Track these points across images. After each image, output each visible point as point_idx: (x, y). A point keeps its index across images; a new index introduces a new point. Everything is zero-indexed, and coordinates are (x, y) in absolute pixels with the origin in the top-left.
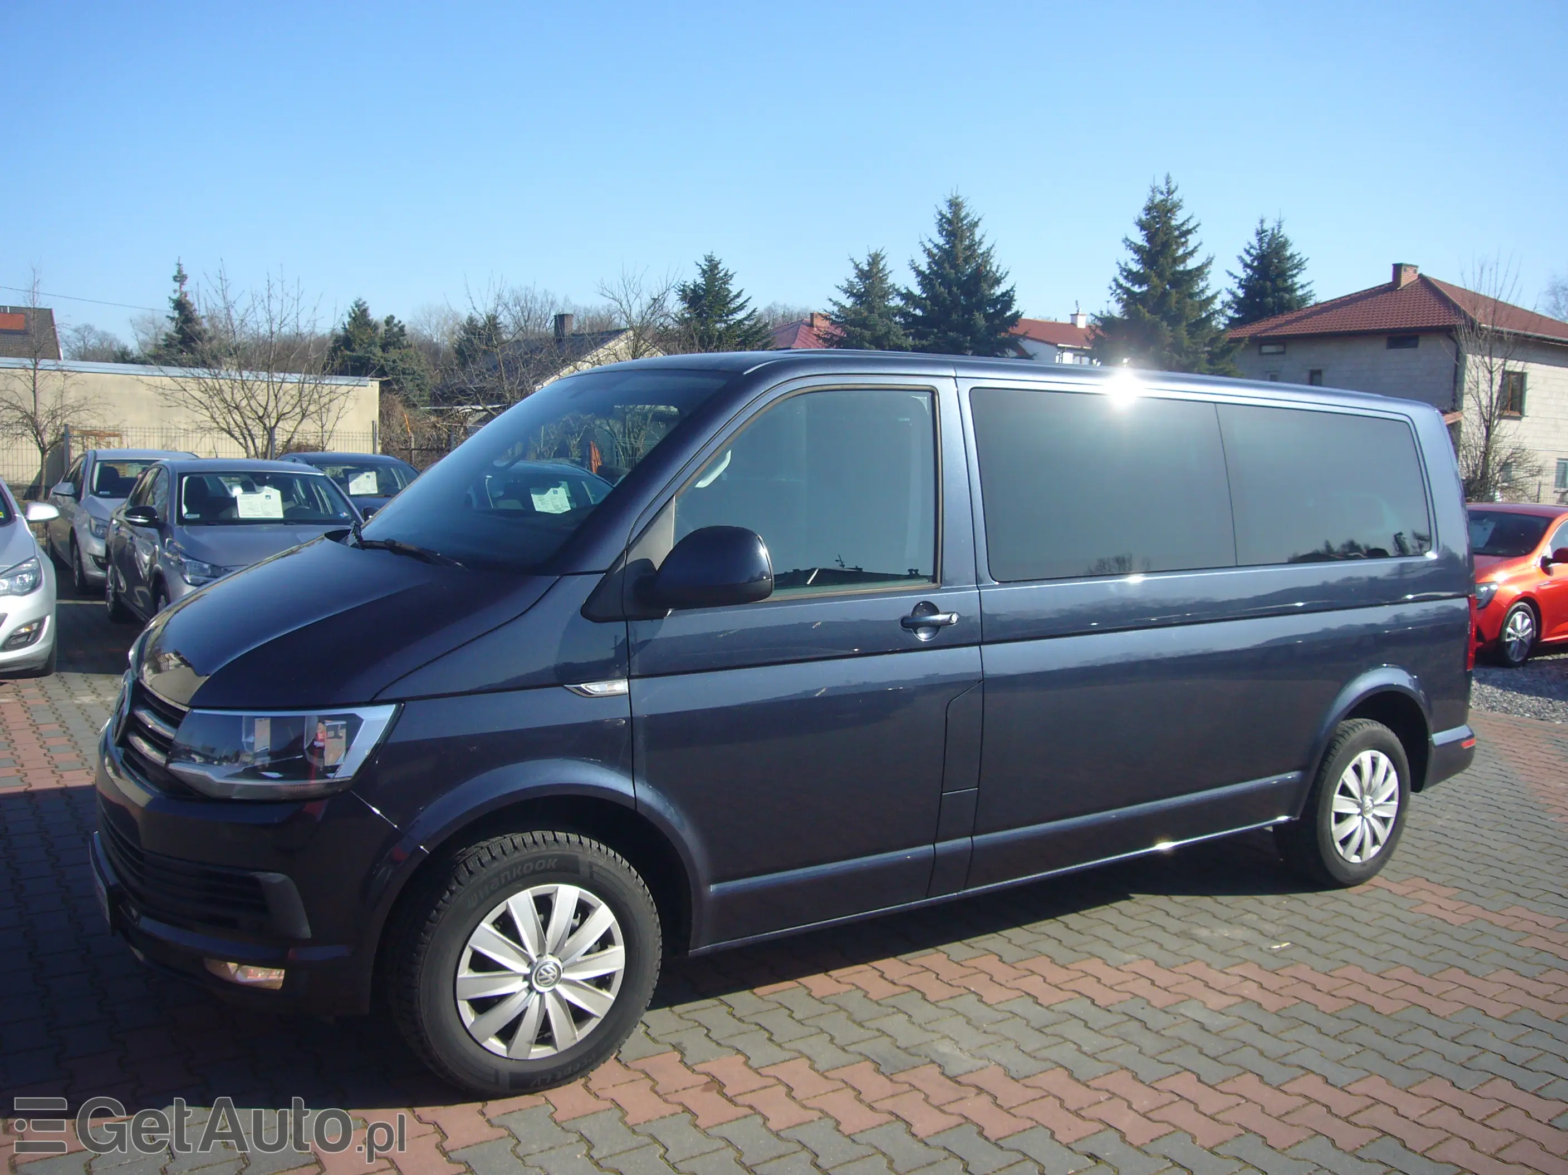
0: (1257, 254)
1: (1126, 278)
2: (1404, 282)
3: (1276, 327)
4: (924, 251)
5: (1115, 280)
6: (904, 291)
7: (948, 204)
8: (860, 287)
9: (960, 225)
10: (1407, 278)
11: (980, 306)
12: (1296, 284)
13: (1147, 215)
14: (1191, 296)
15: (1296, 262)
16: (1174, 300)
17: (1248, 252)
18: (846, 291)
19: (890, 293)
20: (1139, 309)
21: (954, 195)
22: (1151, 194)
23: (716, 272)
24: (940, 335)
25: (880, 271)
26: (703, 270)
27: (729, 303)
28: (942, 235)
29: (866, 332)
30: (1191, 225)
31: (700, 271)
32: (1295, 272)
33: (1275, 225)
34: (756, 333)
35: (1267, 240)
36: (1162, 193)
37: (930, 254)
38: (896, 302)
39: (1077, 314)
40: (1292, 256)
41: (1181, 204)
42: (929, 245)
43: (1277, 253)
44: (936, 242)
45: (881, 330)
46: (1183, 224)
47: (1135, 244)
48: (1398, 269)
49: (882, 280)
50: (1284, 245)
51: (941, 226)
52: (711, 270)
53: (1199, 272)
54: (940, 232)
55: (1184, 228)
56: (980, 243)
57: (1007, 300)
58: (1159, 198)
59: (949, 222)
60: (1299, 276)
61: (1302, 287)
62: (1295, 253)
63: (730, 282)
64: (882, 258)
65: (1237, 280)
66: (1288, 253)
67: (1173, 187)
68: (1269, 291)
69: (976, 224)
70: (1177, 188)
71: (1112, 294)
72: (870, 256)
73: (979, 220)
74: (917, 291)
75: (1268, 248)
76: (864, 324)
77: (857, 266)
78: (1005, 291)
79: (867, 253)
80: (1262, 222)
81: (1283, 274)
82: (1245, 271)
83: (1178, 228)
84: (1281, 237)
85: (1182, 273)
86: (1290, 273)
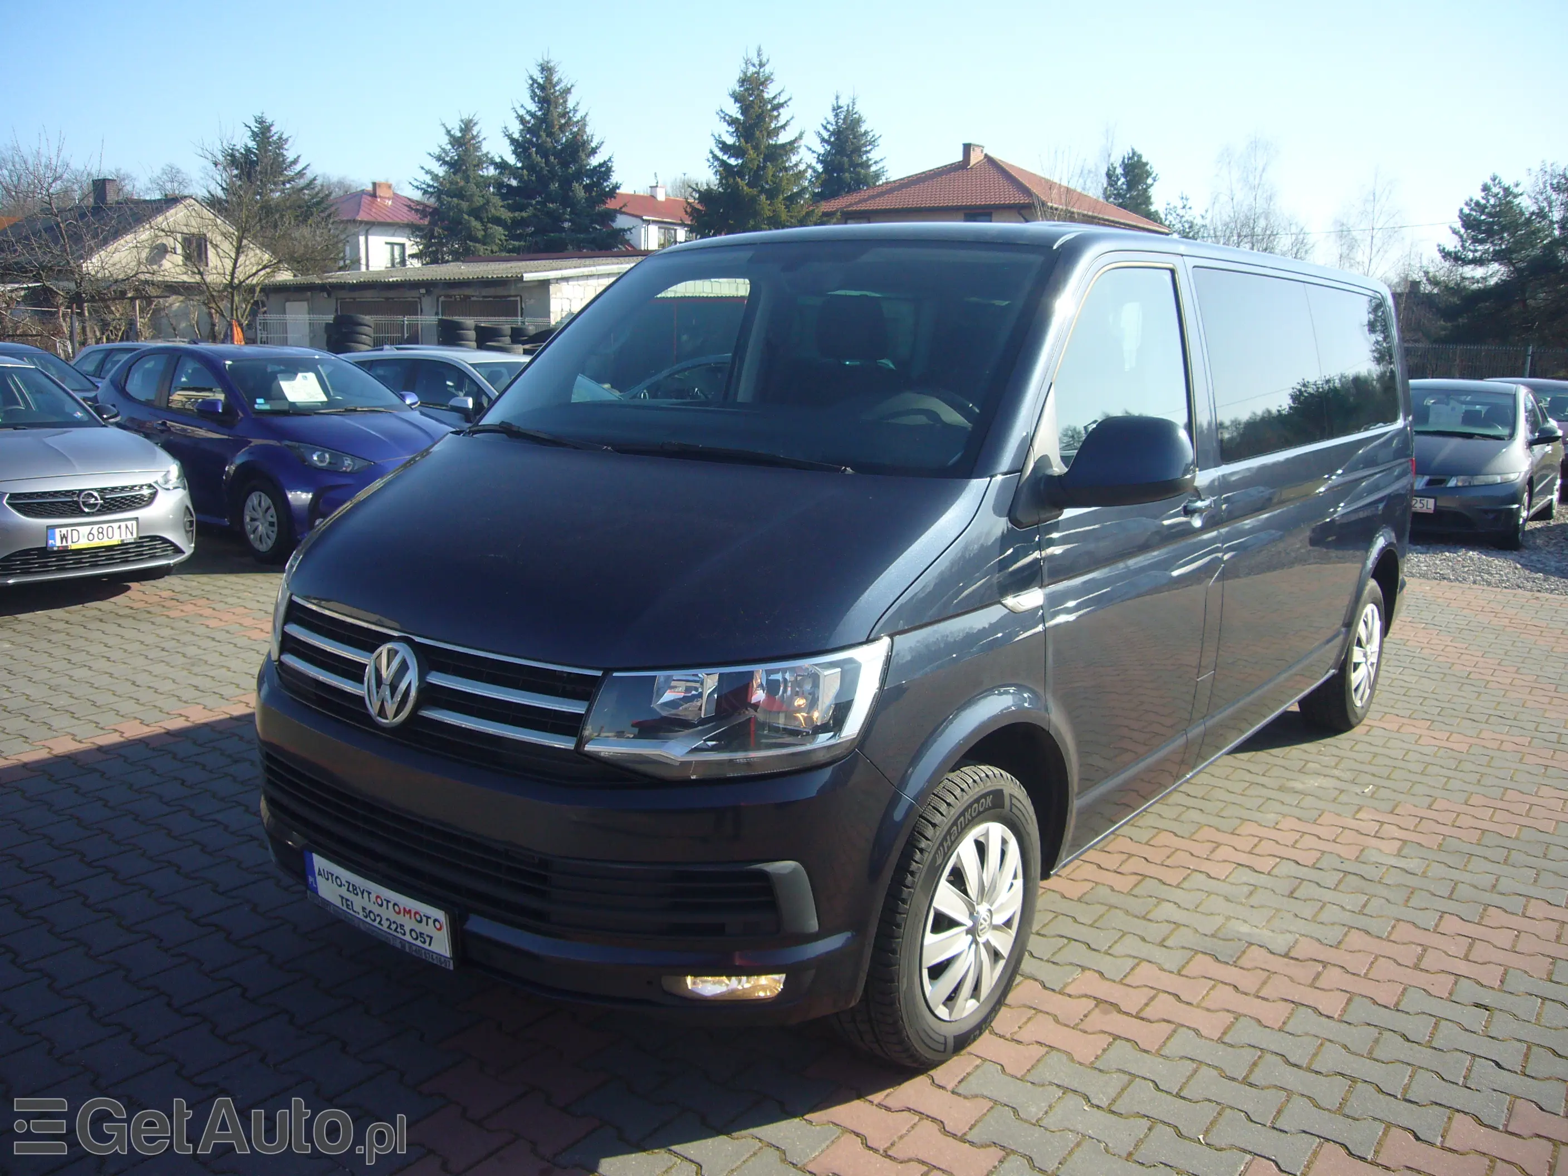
0: (834, 129)
1: (721, 149)
2: (973, 161)
3: (860, 202)
4: (517, 117)
5: (712, 152)
6: (498, 160)
7: (539, 68)
8: (453, 154)
9: (552, 91)
10: (975, 158)
11: (578, 175)
12: (870, 160)
13: (740, 86)
14: (786, 169)
15: (869, 138)
16: (771, 174)
17: (825, 128)
18: (439, 158)
19: (484, 162)
20: (737, 183)
21: (546, 59)
22: (744, 65)
23: (268, 135)
24: (539, 207)
25: (474, 138)
26: (253, 131)
27: (286, 169)
28: (535, 102)
29: (464, 203)
30: (781, 100)
31: (250, 133)
32: (868, 148)
33: (849, 101)
34: (319, 203)
35: (842, 117)
36: (754, 65)
37: (522, 120)
38: (491, 171)
39: (657, 186)
40: (866, 133)
41: (772, 77)
42: (522, 112)
43: (853, 130)
44: (529, 109)
45: (479, 201)
46: (774, 98)
47: (730, 117)
48: (967, 148)
49: (478, 148)
50: (858, 122)
51: (533, 91)
52: (262, 133)
53: (790, 147)
54: (533, 99)
55: (775, 102)
56: (575, 111)
57: (604, 171)
58: (752, 70)
59: (542, 87)
60: (872, 152)
61: (876, 163)
62: (869, 130)
63: (286, 147)
64: (475, 124)
65: (816, 155)
66: (863, 130)
67: (764, 60)
68: (846, 166)
69: (568, 91)
70: (768, 60)
71: (710, 166)
72: (462, 121)
73: (572, 86)
74: (512, 160)
75: (844, 123)
76: (460, 194)
77: (448, 132)
78: (602, 161)
79: (459, 119)
80: (837, 98)
81: (858, 150)
82: (823, 146)
83: (770, 101)
84: (855, 113)
85: (775, 146)
86: (865, 149)
